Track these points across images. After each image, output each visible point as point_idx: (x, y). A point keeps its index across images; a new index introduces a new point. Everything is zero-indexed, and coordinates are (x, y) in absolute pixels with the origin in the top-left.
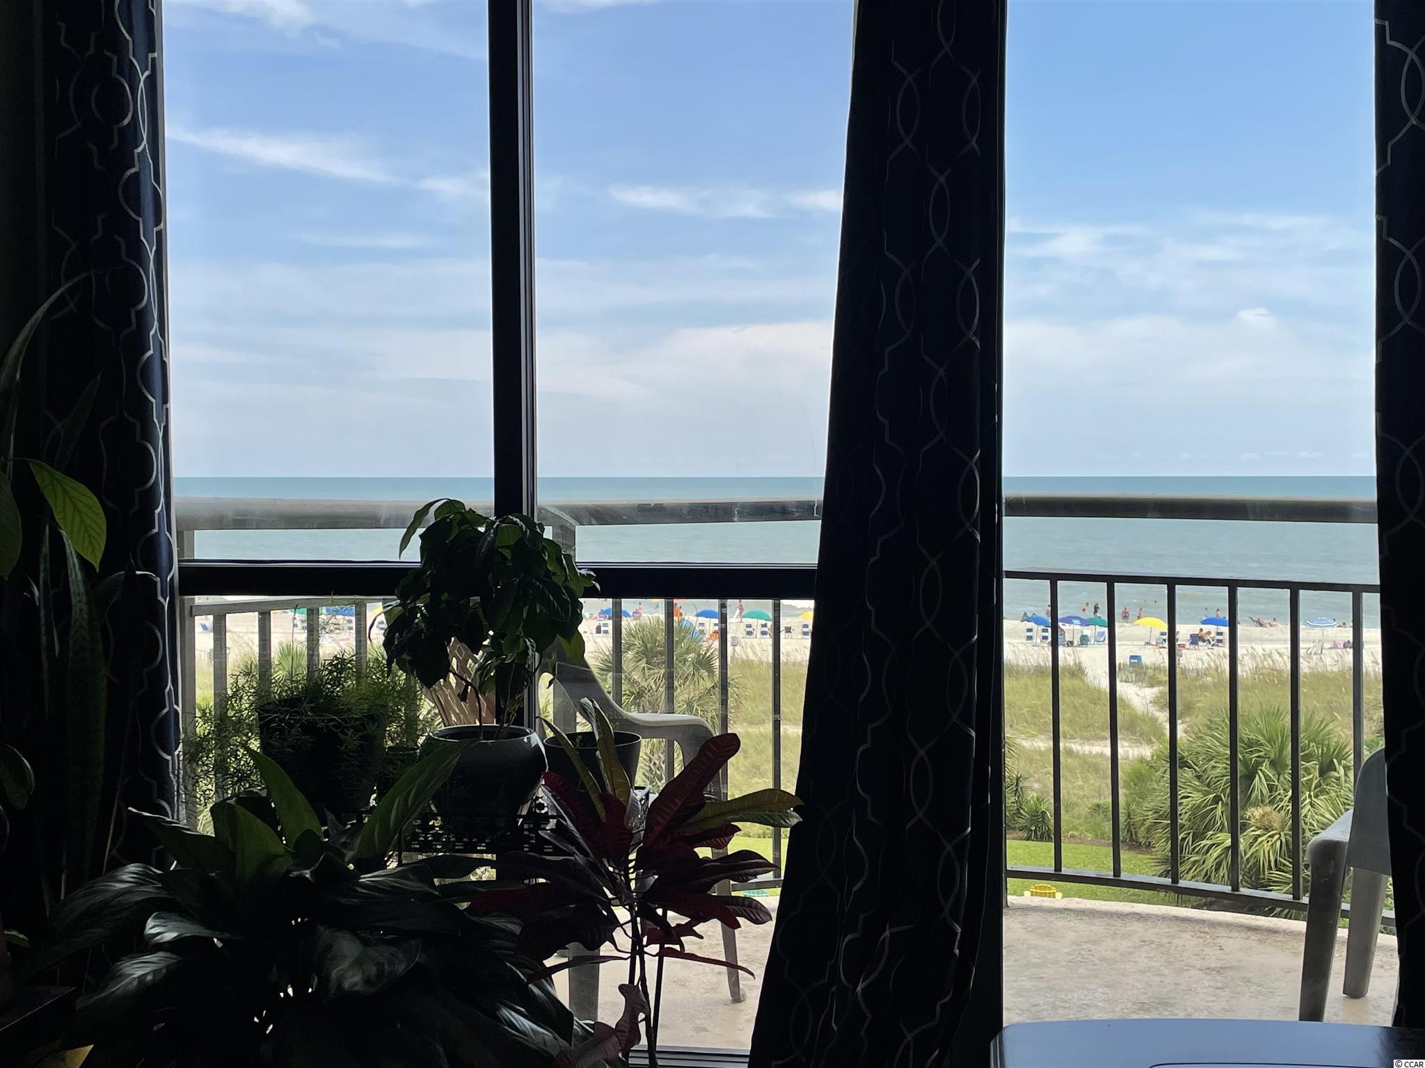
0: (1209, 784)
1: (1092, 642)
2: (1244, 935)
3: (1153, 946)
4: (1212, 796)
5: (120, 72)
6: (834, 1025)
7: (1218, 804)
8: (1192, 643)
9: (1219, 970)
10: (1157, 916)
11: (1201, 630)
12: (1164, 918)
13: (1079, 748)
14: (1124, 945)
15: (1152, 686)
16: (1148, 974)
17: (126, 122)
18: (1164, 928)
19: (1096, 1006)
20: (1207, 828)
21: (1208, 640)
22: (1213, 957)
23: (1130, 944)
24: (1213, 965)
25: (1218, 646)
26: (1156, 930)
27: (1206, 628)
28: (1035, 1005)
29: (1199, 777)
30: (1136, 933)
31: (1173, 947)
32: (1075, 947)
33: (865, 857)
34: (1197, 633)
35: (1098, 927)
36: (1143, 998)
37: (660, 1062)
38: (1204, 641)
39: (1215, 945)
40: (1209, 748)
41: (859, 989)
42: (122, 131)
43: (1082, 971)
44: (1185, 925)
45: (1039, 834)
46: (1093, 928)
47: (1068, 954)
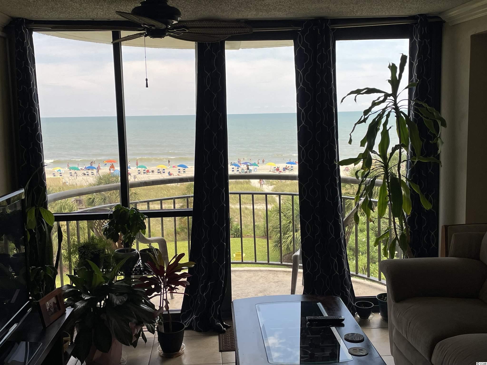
0: (288, 218)
1: (253, 171)
2: (283, 273)
3: (263, 278)
4: (289, 221)
5: (34, 111)
6: (199, 302)
7: (290, 223)
8: (283, 171)
9: (277, 282)
10: (265, 270)
11: (286, 166)
12: (266, 271)
13: (249, 207)
14: (257, 278)
15: (271, 185)
16: (262, 284)
17: (36, 122)
18: (266, 273)
19: (251, 293)
20: (287, 231)
21: (289, 169)
22: (276, 279)
23: (259, 277)
24: (276, 281)
25: (291, 171)
26: (264, 274)
27: (288, 165)
28: (238, 294)
29: (285, 216)
30: (260, 275)
31: (268, 278)
32: (246, 279)
33: (204, 269)
34: (285, 167)
35: (252, 274)
36: (261, 290)
37: (170, 313)
38: (287, 169)
39: (277, 276)
40: (288, 207)
41: (204, 295)
42: (36, 124)
43: (248, 285)
44: (270, 272)
45: (237, 235)
46: (250, 274)
47: (245, 281)
